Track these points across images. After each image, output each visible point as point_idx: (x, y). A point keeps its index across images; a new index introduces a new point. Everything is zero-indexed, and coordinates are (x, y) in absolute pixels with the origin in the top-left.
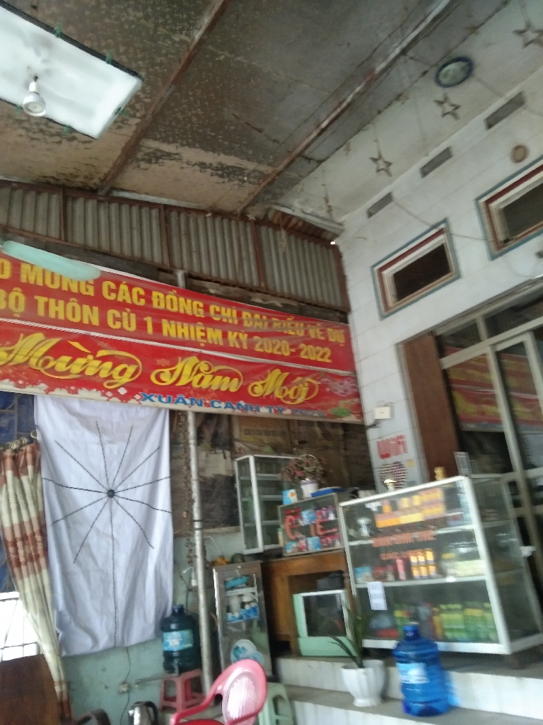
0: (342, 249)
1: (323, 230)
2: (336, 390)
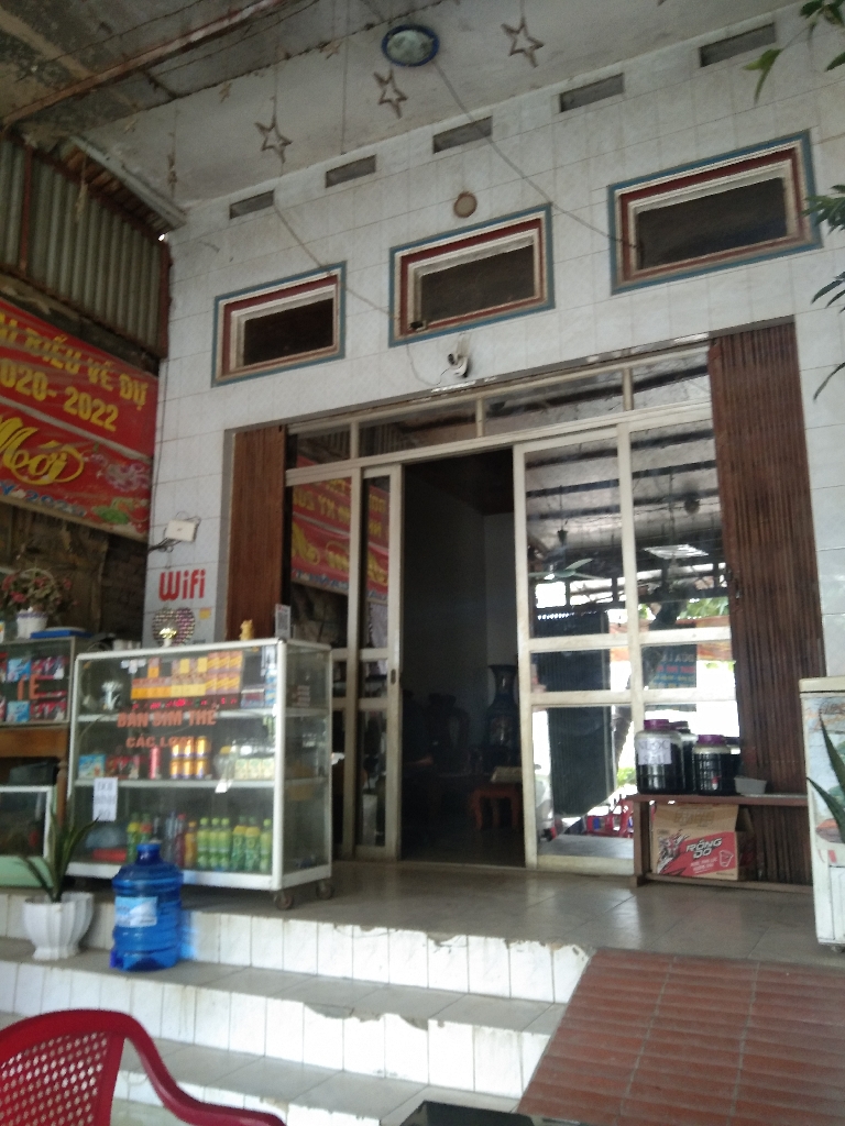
0: (174, 253)
1: (150, 211)
2: (113, 479)
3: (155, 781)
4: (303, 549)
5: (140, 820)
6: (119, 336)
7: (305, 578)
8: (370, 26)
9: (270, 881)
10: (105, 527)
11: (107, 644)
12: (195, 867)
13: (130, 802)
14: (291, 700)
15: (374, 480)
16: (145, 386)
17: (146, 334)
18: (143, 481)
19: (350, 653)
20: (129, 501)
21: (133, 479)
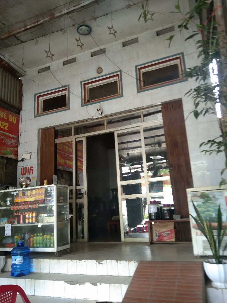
0: (23, 82)
1: (16, 71)
2: (7, 143)
3: (22, 224)
4: (60, 160)
5: (18, 235)
6: (9, 105)
7: (60, 168)
8: (73, 25)
9: (54, 250)
10: (5, 156)
11: (7, 188)
12: (33, 247)
13: (15, 230)
14: (58, 201)
15: (78, 141)
16: (16, 118)
17: (16, 104)
18: (16, 143)
19: (74, 187)
20: (12, 149)
21: (13, 143)
